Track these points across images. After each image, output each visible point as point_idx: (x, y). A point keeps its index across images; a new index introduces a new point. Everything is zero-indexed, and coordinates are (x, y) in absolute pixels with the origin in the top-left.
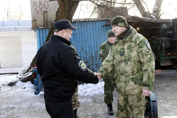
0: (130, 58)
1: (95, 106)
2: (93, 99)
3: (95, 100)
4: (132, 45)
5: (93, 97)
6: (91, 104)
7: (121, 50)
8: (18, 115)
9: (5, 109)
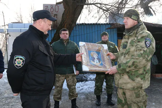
0: (129, 52)
1: (85, 103)
2: (86, 96)
3: (88, 97)
4: (134, 39)
5: (87, 94)
6: (82, 101)
7: (125, 43)
8: (14, 104)
9: (5, 97)
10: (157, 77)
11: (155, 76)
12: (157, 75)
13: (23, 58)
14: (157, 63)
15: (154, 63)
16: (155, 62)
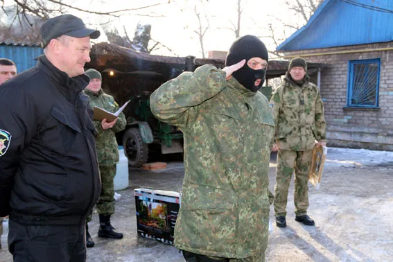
10: (153, 170)
11: (150, 168)
12: (153, 165)
13: (6, 136)
14: (152, 140)
15: (146, 139)
16: (149, 137)
